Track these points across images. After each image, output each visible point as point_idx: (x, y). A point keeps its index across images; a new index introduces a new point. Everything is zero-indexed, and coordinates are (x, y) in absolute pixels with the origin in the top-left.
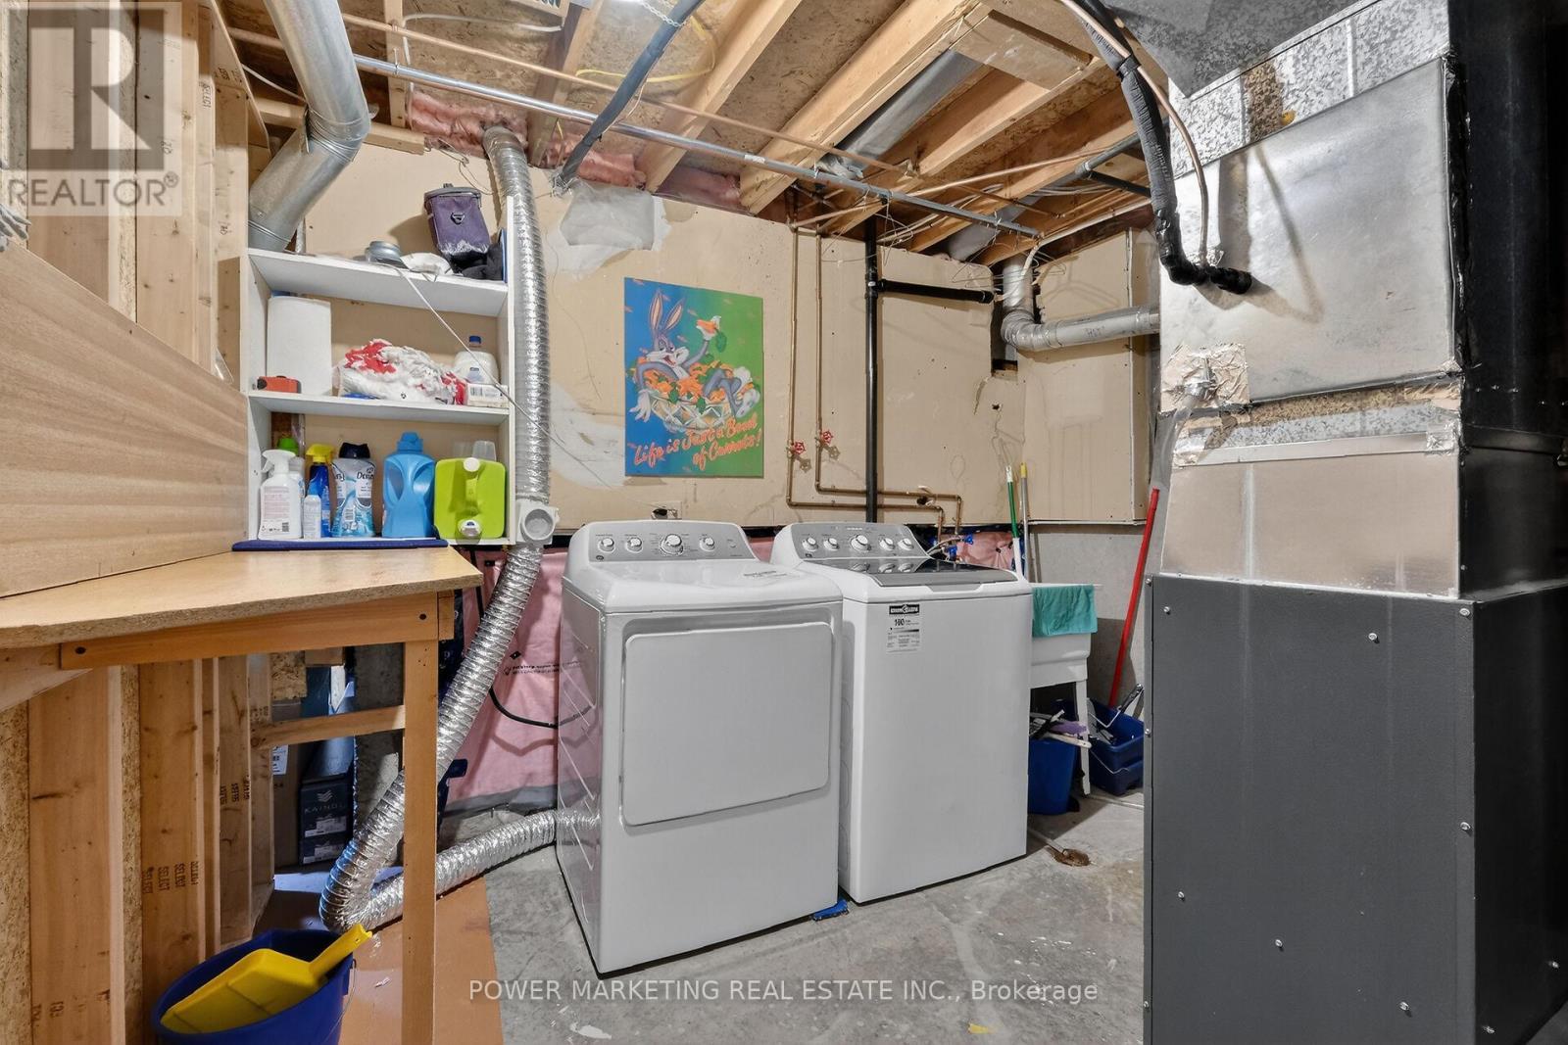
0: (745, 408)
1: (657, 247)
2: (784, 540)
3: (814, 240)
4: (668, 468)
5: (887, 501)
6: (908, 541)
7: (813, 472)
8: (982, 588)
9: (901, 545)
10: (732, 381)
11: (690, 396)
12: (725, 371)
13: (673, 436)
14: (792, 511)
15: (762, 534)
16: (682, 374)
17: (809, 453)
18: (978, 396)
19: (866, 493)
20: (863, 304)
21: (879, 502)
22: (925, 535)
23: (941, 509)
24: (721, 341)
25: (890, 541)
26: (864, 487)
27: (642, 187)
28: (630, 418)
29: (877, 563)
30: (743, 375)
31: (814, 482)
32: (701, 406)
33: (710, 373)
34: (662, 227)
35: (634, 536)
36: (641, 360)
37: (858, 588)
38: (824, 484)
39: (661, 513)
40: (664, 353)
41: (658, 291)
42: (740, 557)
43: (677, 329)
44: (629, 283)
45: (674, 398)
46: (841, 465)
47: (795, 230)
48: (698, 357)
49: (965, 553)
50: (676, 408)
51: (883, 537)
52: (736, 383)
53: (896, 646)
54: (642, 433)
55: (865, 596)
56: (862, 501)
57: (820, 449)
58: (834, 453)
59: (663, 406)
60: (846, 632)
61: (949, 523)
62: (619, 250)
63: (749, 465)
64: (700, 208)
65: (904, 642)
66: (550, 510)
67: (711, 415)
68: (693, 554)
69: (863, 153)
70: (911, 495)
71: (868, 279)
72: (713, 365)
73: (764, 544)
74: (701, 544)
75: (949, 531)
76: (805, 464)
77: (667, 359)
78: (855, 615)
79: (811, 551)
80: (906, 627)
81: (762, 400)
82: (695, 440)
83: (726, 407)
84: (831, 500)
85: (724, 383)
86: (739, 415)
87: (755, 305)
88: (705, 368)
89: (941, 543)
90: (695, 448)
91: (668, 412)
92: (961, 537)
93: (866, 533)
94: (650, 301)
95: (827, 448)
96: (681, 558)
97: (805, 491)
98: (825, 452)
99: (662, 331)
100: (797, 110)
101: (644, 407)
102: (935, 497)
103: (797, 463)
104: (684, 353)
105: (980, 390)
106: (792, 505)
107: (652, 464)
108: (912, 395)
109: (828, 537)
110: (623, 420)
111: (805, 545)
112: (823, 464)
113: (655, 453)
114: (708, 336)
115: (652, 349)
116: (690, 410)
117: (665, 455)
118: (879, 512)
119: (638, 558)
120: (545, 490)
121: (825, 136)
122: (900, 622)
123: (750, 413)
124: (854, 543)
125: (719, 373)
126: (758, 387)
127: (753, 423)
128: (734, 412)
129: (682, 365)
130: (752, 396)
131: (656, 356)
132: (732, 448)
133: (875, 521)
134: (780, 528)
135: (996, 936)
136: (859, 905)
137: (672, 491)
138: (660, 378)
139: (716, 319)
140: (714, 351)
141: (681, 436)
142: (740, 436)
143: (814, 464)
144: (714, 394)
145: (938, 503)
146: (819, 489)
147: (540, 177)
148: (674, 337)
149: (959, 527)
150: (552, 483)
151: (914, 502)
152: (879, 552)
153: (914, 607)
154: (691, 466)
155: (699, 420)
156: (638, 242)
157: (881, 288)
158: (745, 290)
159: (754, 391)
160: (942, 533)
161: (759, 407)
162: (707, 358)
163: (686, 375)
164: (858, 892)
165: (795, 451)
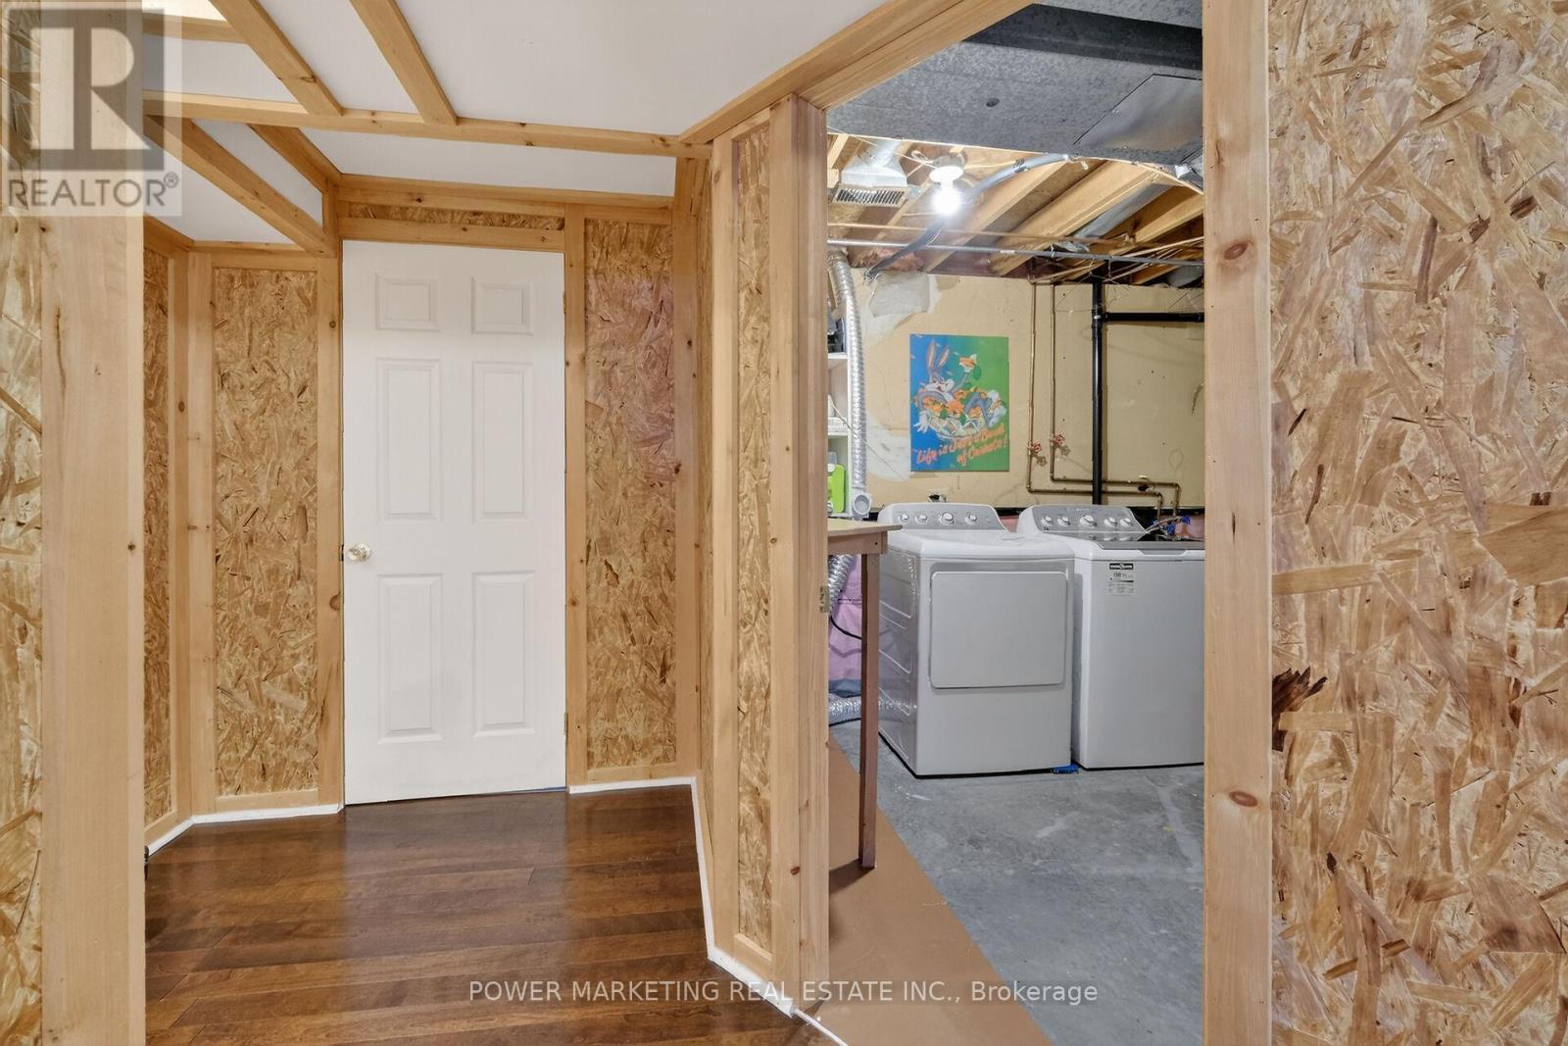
0: (994, 420)
1: (931, 309)
2: (1026, 517)
3: (1049, 288)
4: (940, 465)
5: (1111, 488)
6: (1128, 520)
7: (1048, 466)
8: (1186, 554)
9: (1122, 523)
10: (986, 400)
11: (955, 413)
12: (980, 394)
13: (943, 443)
14: (1029, 495)
15: (1009, 513)
16: (949, 398)
17: (1045, 452)
18: (1195, 400)
19: (1092, 482)
20: (1089, 333)
21: (1103, 489)
22: (1144, 515)
23: (1160, 495)
24: (977, 373)
25: (1112, 520)
26: (1090, 477)
27: (921, 269)
28: (913, 430)
29: (1102, 536)
30: (994, 395)
31: (1049, 475)
32: (963, 421)
33: (970, 395)
34: (935, 295)
35: (920, 513)
36: (921, 390)
37: (1085, 550)
38: (1056, 476)
39: (935, 498)
40: (936, 385)
41: (933, 341)
42: (994, 528)
43: (946, 368)
44: (913, 337)
45: (944, 416)
46: (1072, 461)
47: (1035, 284)
48: (960, 386)
49: (1185, 531)
50: (945, 423)
51: (1107, 516)
52: (989, 402)
53: (1115, 591)
54: (923, 441)
55: (1091, 556)
56: (1090, 488)
57: (1053, 449)
58: (1066, 451)
59: (936, 421)
60: (1076, 583)
61: (1168, 506)
62: (906, 315)
63: (999, 462)
64: (962, 278)
65: (1121, 590)
66: (868, 495)
67: (971, 426)
68: (963, 526)
69: (1089, 236)
70: (1133, 484)
71: (1093, 313)
72: (972, 390)
73: (1010, 521)
74: (966, 519)
75: (1168, 512)
76: (1041, 461)
77: (939, 388)
78: (1084, 569)
79: (1048, 525)
80: (1122, 578)
81: (1008, 412)
82: (960, 446)
83: (981, 420)
84: (1064, 487)
85: (980, 403)
86: (991, 425)
87: (1003, 342)
88: (965, 393)
89: (1161, 523)
90: (959, 452)
91: (940, 427)
92: (1179, 518)
93: (1092, 513)
94: (927, 347)
95: (1059, 447)
96: (953, 528)
97: (1042, 480)
98: (1058, 451)
99: (936, 369)
100: (1038, 210)
101: (923, 424)
102: (1154, 484)
103: (1034, 460)
104: (951, 383)
105: (1196, 395)
106: (1031, 491)
107: (929, 463)
108: (1132, 402)
109: (1061, 515)
110: (908, 433)
111: (1043, 522)
112: (1057, 460)
113: (931, 455)
114: (968, 370)
115: (928, 383)
116: (955, 423)
117: (938, 457)
118: (1103, 497)
119: (924, 527)
120: (864, 483)
121: (1059, 230)
122: (1119, 575)
123: (999, 424)
124: (1082, 521)
125: (975, 396)
126: (1005, 404)
127: (1001, 430)
128: (987, 422)
129: (950, 392)
130: (1000, 411)
131: (931, 387)
132: (987, 449)
133: (1100, 503)
134: (1023, 509)
135: (1191, 795)
136: (1085, 769)
137: (941, 482)
138: (935, 402)
139: (973, 357)
140: (973, 381)
141: (948, 442)
142: (991, 440)
143: (1048, 459)
144: (972, 411)
145: (1157, 490)
146: (1053, 479)
147: (857, 274)
148: (944, 372)
149: (1177, 510)
150: (868, 477)
151: (1135, 489)
152: (1104, 528)
153: (1129, 565)
154: (956, 463)
155: (961, 430)
156: (919, 309)
157: (1104, 318)
158: (994, 334)
159: (1002, 407)
160: (1161, 514)
161: (1005, 419)
162: (967, 386)
163: (951, 398)
164: (1085, 760)
165: (1033, 451)
